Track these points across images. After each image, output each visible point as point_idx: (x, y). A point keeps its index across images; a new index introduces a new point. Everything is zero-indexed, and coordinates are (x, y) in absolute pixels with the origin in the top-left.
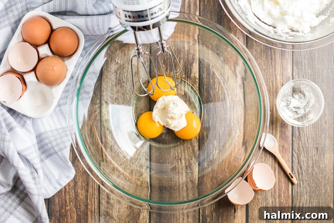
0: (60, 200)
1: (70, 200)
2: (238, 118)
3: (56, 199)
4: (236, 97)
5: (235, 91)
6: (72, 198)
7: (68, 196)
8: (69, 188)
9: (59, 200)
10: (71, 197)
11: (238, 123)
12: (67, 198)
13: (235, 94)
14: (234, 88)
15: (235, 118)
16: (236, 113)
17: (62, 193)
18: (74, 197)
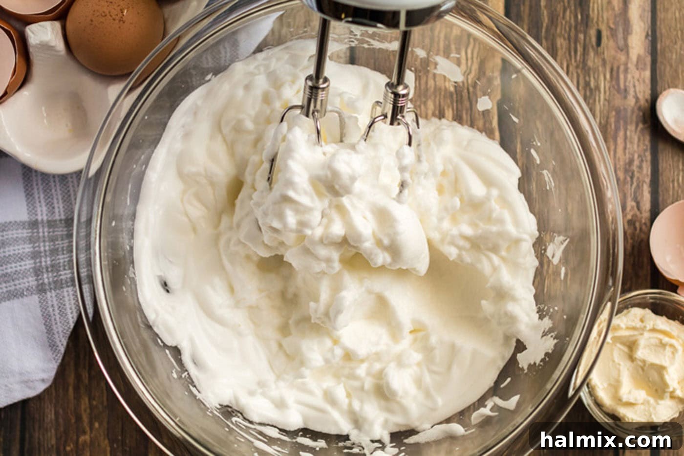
0: (61, 411)
1: (90, 414)
2: (631, 162)
3: (47, 411)
4: (625, 97)
5: (622, 76)
6: (100, 406)
7: (87, 400)
8: (89, 374)
9: (56, 413)
10: (94, 403)
11: (632, 178)
12: (83, 407)
13: (622, 86)
14: (618, 68)
15: (622, 163)
16: (625, 148)
17: (67, 390)
18: (105, 403)
